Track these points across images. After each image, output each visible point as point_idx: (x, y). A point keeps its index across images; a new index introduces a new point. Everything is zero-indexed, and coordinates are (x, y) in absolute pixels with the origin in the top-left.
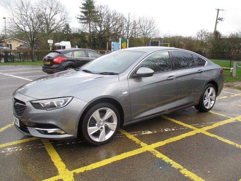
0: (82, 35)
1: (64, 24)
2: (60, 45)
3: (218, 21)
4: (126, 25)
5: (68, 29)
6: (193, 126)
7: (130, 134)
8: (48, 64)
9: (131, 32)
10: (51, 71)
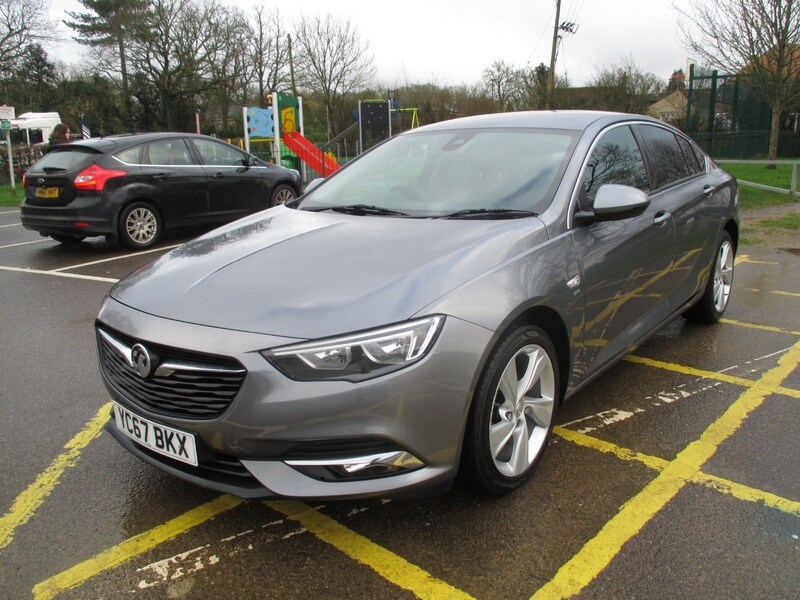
0: (99, 88)
1: (23, 46)
2: (21, 128)
3: (560, 32)
4: (252, 49)
5: (42, 67)
6: (727, 373)
7: (566, 427)
8: (47, 195)
9: (270, 75)
10: (64, 222)
